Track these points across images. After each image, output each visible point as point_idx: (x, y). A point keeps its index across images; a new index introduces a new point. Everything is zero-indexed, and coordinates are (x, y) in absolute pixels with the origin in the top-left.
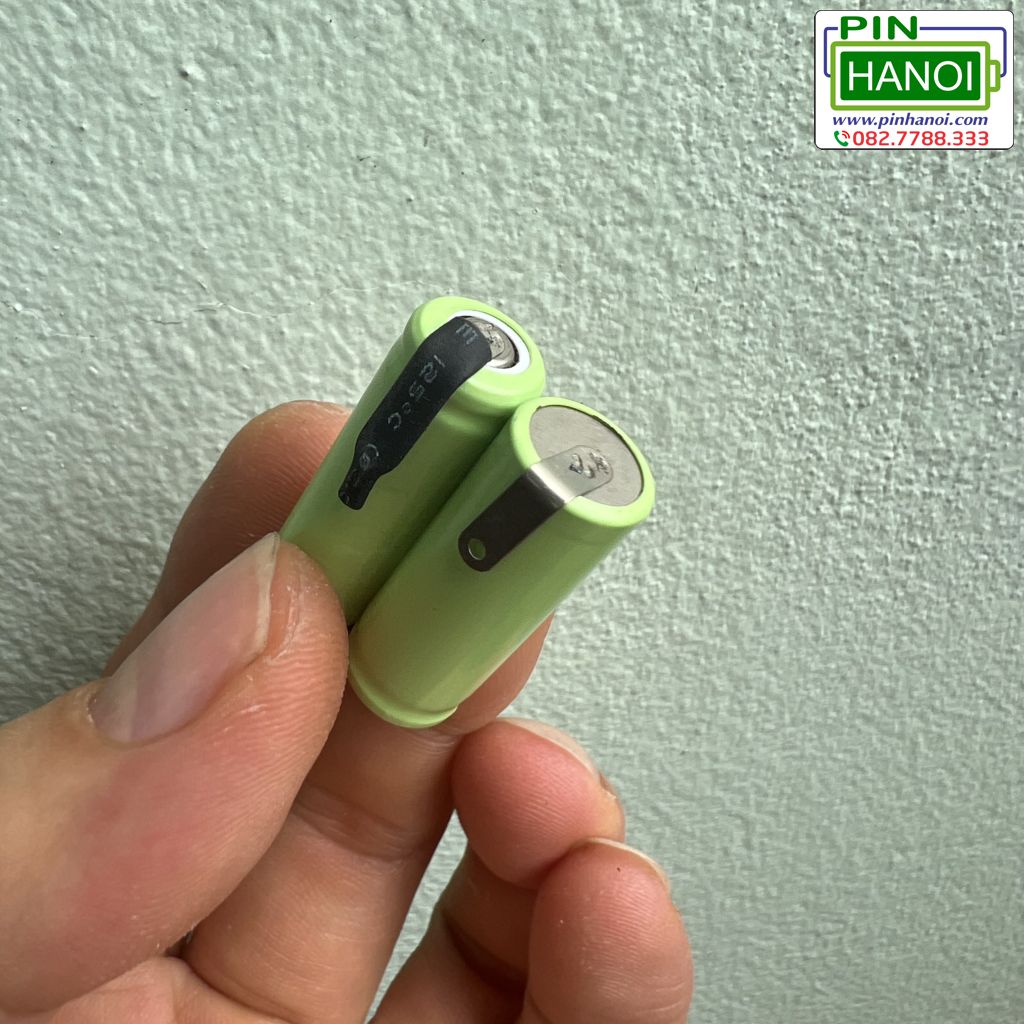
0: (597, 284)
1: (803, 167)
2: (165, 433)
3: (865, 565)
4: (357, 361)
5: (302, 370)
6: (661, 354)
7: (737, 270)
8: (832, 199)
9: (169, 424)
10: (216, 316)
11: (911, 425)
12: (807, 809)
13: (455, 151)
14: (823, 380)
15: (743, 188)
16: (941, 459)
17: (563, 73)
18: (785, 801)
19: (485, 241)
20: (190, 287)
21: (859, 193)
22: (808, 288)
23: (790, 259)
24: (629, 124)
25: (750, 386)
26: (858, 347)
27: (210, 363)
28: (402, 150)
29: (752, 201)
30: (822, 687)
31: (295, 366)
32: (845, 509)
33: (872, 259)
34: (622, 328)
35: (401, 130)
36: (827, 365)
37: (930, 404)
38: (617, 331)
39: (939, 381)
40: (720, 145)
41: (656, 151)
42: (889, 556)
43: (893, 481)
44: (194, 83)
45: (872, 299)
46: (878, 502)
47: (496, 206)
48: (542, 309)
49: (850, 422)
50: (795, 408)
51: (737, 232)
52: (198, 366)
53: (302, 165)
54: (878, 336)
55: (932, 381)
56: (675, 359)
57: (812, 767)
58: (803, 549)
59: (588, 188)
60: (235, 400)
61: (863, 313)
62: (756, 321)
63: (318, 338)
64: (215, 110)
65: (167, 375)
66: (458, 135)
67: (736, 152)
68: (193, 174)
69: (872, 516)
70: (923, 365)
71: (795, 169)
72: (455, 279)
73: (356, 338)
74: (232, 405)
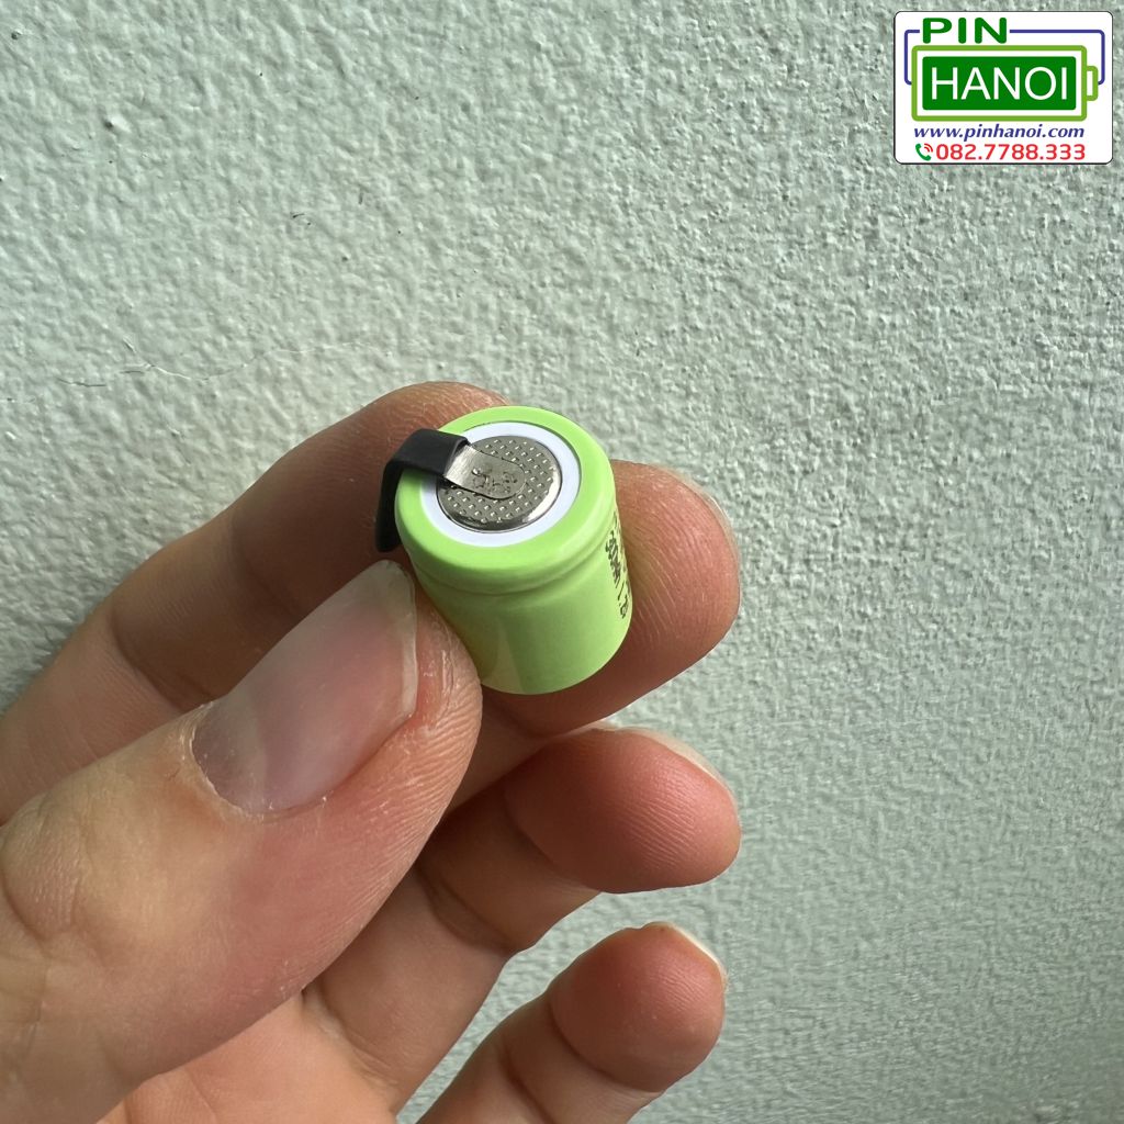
0: (540, 348)
1: (741, 231)
2: (89, 504)
3: (817, 636)
4: (293, 426)
5: (235, 434)
6: (604, 419)
7: (677, 334)
8: (768, 263)
9: (93, 493)
10: (143, 379)
11: (856, 492)
12: (770, 896)
13: (391, 208)
14: (767, 446)
15: (681, 251)
16: (887, 526)
17: (498, 133)
18: (747, 889)
19: (424, 302)
20: (114, 346)
21: (795, 258)
22: (749, 351)
23: (730, 323)
24: (565, 184)
25: (695, 452)
26: (800, 412)
27: (136, 428)
28: (336, 207)
29: (690, 264)
30: (781, 766)
31: (228, 432)
32: (794, 578)
33: (810, 323)
34: (564, 392)
35: (336, 187)
36: (770, 431)
37: (874, 471)
38: (560, 394)
39: (881, 447)
40: (656, 208)
41: (593, 213)
42: (840, 626)
43: (840, 549)
44: (119, 134)
45: (811, 364)
46: (827, 572)
47: (434, 267)
48: (483, 373)
49: (796, 489)
50: (741, 475)
51: (675, 295)
52: (123, 430)
53: (233, 220)
54: (819, 401)
55: (874, 446)
56: (619, 423)
57: (773, 850)
58: (754, 620)
59: (527, 249)
60: (164, 468)
61: (803, 378)
62: (699, 386)
63: (252, 401)
64: (141, 163)
65: (90, 440)
66: (393, 194)
67: (673, 216)
68: (117, 228)
69: (821, 585)
70: (865, 430)
71: (731, 232)
72: (394, 341)
73: (292, 402)
74: (161, 472)
